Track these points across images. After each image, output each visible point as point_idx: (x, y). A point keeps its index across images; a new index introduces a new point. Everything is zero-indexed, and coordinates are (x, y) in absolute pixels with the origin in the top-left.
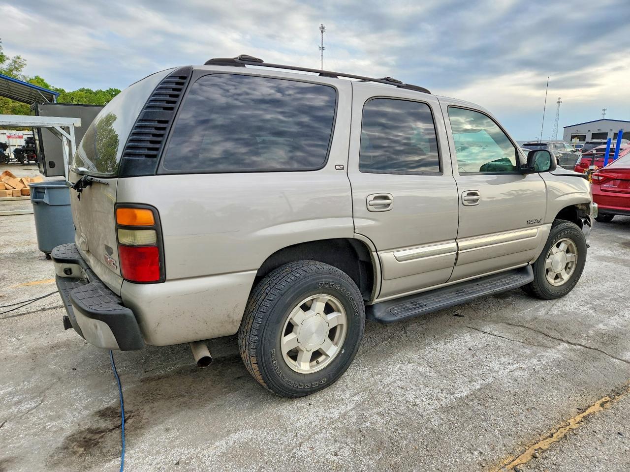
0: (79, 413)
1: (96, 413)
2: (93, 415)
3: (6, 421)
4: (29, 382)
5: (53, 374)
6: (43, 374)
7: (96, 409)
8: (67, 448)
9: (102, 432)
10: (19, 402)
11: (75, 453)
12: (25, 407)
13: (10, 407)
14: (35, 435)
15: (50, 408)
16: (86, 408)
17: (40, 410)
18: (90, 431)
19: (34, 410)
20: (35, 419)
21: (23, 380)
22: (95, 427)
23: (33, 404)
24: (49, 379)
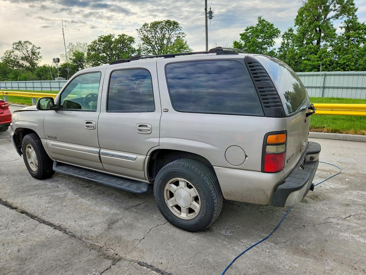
0: (314, 206)
1: (308, 203)
2: (310, 203)
3: (344, 219)
4: (331, 233)
5: (316, 230)
6: (321, 233)
7: (307, 204)
8: (323, 199)
9: (310, 197)
10: (338, 224)
11: (322, 197)
12: (335, 221)
13: (342, 224)
14: (333, 208)
15: (324, 214)
16: (310, 207)
17: (329, 216)
18: (313, 199)
19: (331, 217)
20: (332, 213)
21: (334, 236)
22: (311, 200)
23: (331, 219)
24: (319, 228)
